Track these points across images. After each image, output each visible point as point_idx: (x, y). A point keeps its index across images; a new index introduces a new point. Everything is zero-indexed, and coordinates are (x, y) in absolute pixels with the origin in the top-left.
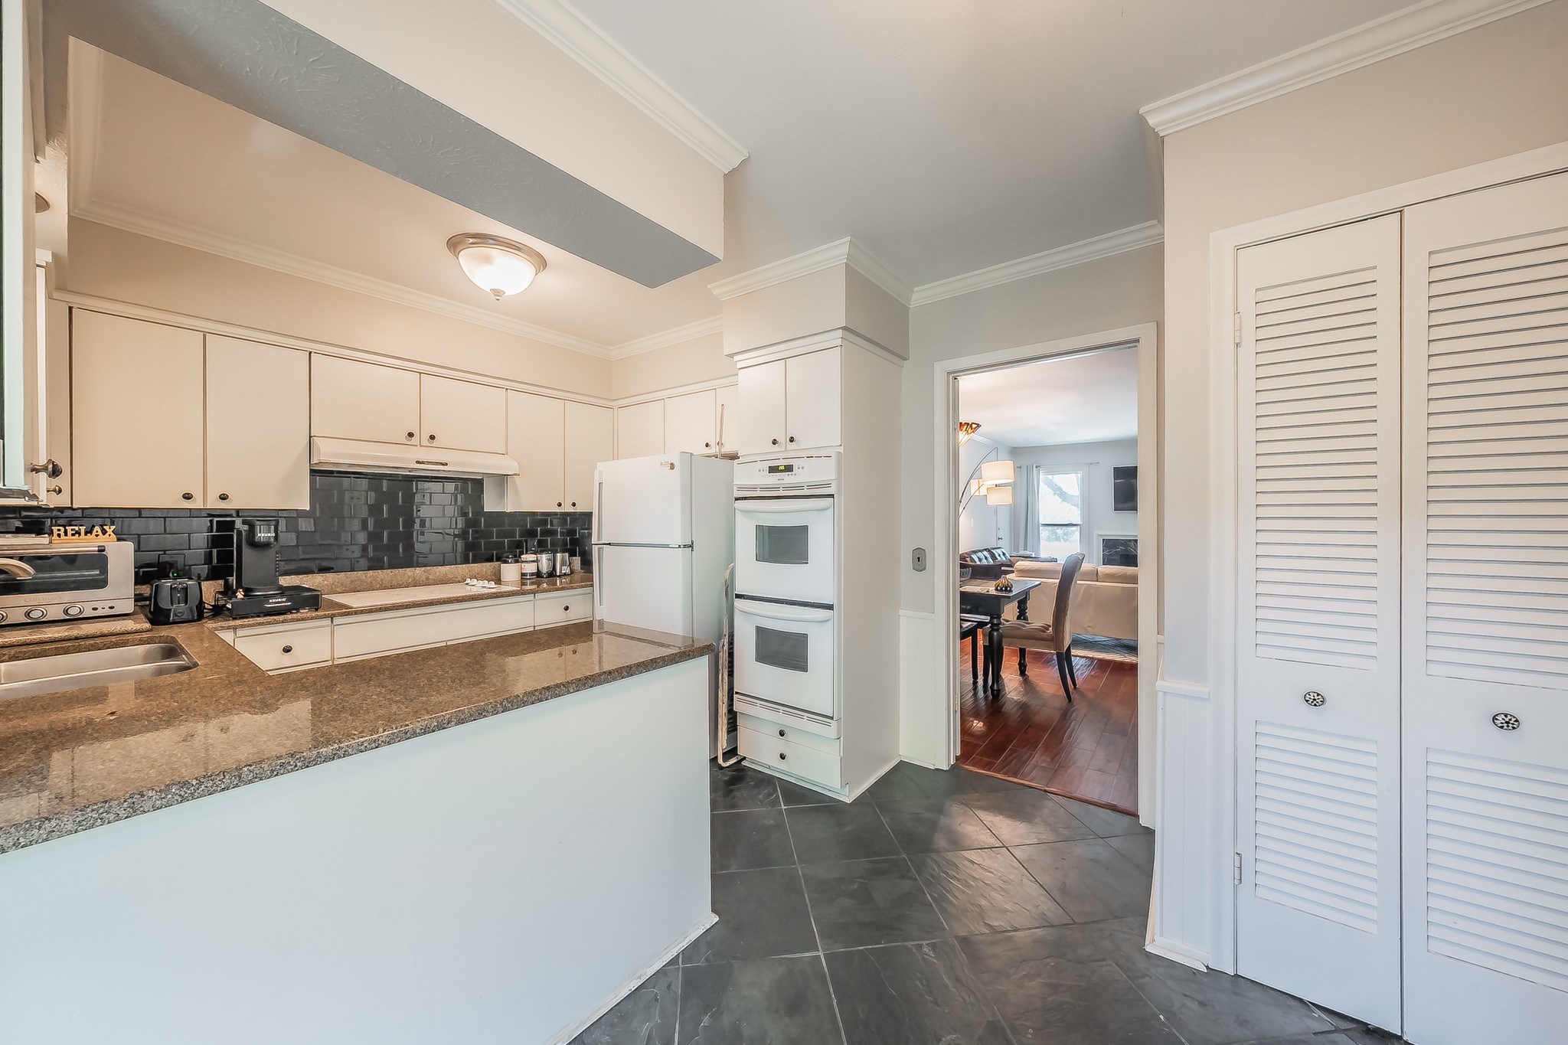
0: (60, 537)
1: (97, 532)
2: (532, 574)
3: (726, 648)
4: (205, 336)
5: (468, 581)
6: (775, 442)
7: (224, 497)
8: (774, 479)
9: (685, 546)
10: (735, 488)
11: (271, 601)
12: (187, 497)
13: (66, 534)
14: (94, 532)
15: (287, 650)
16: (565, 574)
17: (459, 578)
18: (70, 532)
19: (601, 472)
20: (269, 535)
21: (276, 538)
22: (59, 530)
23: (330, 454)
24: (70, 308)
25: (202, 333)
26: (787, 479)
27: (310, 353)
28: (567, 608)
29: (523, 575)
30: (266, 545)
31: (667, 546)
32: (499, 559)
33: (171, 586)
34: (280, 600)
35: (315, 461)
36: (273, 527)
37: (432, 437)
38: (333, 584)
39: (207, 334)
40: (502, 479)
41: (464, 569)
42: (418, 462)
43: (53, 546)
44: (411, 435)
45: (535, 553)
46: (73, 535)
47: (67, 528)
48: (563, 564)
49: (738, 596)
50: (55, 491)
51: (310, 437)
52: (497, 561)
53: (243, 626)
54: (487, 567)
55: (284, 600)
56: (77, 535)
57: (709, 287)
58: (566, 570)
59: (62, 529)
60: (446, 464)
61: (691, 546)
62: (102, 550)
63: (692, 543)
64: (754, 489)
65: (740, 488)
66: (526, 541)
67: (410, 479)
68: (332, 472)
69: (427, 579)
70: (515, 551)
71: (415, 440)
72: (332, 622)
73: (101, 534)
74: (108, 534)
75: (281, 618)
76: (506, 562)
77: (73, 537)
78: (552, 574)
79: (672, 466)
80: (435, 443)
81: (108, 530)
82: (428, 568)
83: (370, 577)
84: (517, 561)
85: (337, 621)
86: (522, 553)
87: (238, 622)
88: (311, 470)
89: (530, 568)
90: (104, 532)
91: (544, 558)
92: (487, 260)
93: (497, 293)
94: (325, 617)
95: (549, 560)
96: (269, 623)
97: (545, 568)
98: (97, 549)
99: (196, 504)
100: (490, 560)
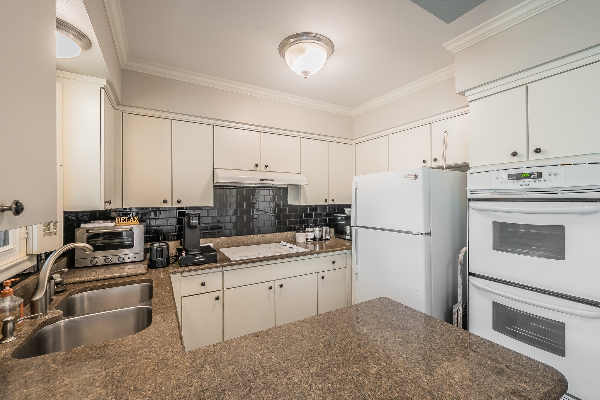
0: (119, 222)
1: (132, 219)
2: (311, 239)
3: (460, 312)
4: (172, 121)
5: (282, 242)
6: (514, 154)
7: (179, 201)
8: (516, 185)
9: (426, 234)
10: (468, 192)
11: (196, 257)
12: (165, 202)
13: (121, 221)
14: (131, 220)
15: (203, 284)
16: (327, 239)
17: (277, 240)
18: (122, 220)
19: (356, 182)
20: (196, 222)
21: (199, 223)
22: (118, 219)
23: (223, 177)
24: (123, 113)
25: (171, 120)
26: (533, 184)
27: (214, 126)
28: (334, 263)
29: (307, 239)
30: (195, 227)
31: (411, 233)
32: (295, 230)
33: (156, 248)
34: (200, 257)
35: (216, 182)
36: (198, 218)
37: (266, 166)
38: (223, 243)
39: (173, 120)
40: (298, 187)
41: (279, 235)
42: (261, 180)
43: (117, 227)
44: (257, 165)
45: (312, 227)
46: (123, 221)
47: (121, 218)
48: (326, 233)
49: (470, 274)
50: (108, 202)
51: (214, 169)
52: (294, 231)
53: (184, 271)
54: (289, 234)
55: (202, 257)
56: (125, 221)
57: (443, 45)
58: (328, 236)
59: (119, 218)
60: (274, 181)
61: (429, 234)
62: (131, 229)
63: (430, 231)
64: (492, 193)
65: (473, 192)
66: (307, 220)
67: (254, 188)
68: (223, 186)
69: (263, 240)
70: (302, 227)
71: (258, 168)
72: (223, 269)
73: (133, 221)
74: (135, 220)
75: (200, 267)
76: (299, 232)
77: (123, 222)
78: (321, 239)
79: (416, 177)
80: (268, 169)
81: (135, 218)
82: (264, 235)
83: (239, 239)
84: (304, 232)
85: (225, 268)
86: (305, 227)
87: (182, 269)
88: (214, 185)
89: (311, 236)
90: (134, 219)
91: (317, 230)
92: (302, 51)
93: (306, 73)
94: (220, 267)
95: (320, 231)
96: (195, 270)
97: (318, 236)
98: (129, 229)
99: (168, 205)
100: (290, 230)
